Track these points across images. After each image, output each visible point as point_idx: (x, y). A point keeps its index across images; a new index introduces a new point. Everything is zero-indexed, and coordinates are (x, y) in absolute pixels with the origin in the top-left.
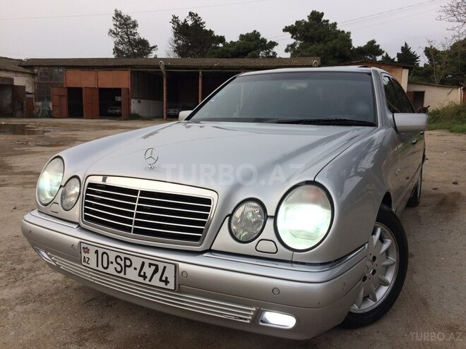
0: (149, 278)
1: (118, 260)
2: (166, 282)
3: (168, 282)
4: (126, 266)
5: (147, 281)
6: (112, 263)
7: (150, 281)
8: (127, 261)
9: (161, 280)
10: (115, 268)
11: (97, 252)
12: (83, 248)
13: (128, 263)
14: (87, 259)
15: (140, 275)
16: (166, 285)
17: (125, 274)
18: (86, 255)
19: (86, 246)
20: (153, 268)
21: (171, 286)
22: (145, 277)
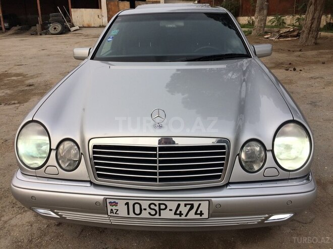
0: (185, 214)
1: (152, 206)
2: (201, 214)
3: (203, 214)
4: (160, 209)
5: (183, 217)
6: (145, 209)
7: (186, 216)
8: (161, 206)
9: (196, 213)
10: (150, 213)
11: (127, 204)
12: (110, 203)
13: (163, 207)
14: (115, 211)
15: (175, 214)
16: (201, 216)
17: (160, 215)
18: (114, 208)
19: (112, 201)
20: (189, 207)
21: (206, 216)
22: (181, 214)
